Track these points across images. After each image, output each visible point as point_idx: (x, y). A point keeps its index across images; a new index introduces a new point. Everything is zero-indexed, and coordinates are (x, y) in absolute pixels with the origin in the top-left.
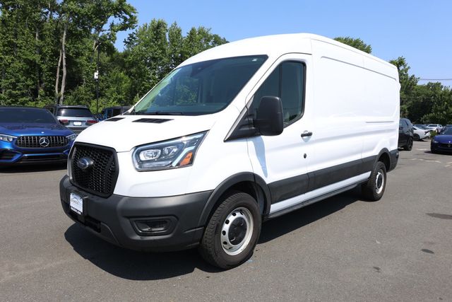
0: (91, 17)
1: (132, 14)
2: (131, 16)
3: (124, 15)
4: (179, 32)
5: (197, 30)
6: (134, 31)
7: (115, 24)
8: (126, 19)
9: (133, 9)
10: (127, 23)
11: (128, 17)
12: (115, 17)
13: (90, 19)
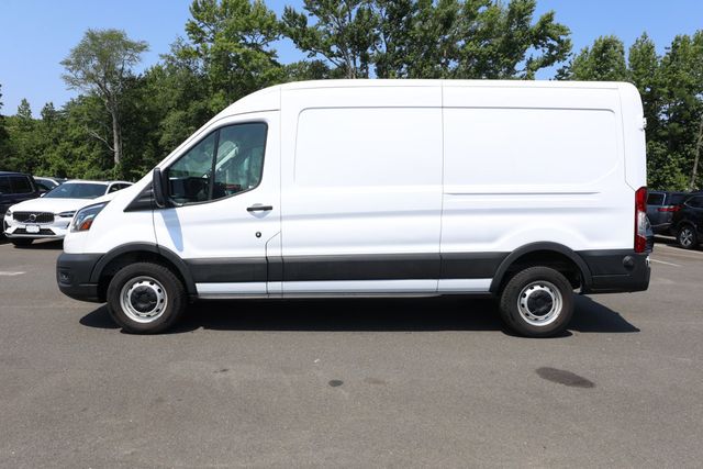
0: (498, 57)
1: (562, 37)
2: (559, 41)
3: (550, 42)
4: (650, 49)
5: (691, 39)
6: (566, 63)
7: (534, 58)
8: (552, 48)
9: (563, 30)
10: (554, 53)
11: (555, 44)
12: (537, 48)
13: (496, 60)
